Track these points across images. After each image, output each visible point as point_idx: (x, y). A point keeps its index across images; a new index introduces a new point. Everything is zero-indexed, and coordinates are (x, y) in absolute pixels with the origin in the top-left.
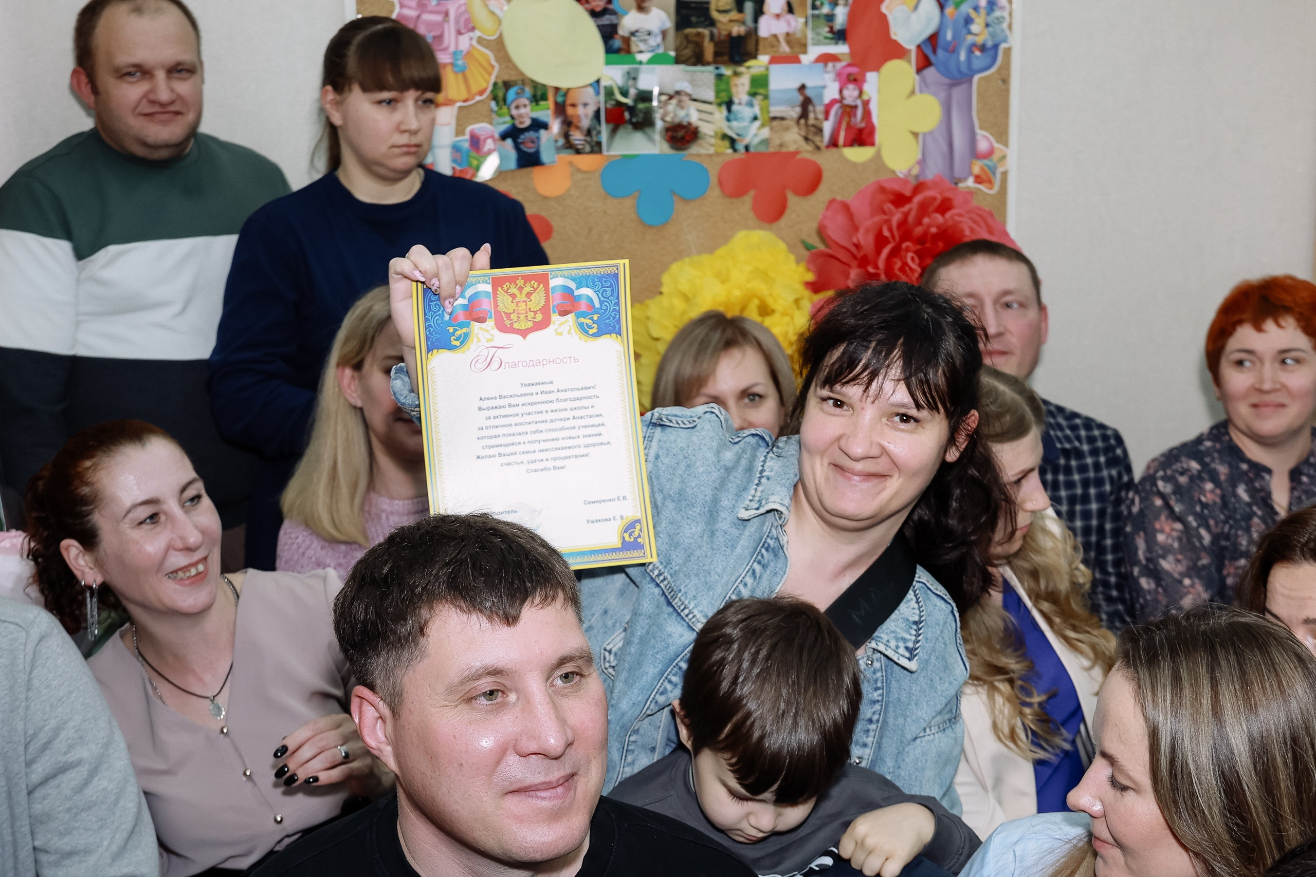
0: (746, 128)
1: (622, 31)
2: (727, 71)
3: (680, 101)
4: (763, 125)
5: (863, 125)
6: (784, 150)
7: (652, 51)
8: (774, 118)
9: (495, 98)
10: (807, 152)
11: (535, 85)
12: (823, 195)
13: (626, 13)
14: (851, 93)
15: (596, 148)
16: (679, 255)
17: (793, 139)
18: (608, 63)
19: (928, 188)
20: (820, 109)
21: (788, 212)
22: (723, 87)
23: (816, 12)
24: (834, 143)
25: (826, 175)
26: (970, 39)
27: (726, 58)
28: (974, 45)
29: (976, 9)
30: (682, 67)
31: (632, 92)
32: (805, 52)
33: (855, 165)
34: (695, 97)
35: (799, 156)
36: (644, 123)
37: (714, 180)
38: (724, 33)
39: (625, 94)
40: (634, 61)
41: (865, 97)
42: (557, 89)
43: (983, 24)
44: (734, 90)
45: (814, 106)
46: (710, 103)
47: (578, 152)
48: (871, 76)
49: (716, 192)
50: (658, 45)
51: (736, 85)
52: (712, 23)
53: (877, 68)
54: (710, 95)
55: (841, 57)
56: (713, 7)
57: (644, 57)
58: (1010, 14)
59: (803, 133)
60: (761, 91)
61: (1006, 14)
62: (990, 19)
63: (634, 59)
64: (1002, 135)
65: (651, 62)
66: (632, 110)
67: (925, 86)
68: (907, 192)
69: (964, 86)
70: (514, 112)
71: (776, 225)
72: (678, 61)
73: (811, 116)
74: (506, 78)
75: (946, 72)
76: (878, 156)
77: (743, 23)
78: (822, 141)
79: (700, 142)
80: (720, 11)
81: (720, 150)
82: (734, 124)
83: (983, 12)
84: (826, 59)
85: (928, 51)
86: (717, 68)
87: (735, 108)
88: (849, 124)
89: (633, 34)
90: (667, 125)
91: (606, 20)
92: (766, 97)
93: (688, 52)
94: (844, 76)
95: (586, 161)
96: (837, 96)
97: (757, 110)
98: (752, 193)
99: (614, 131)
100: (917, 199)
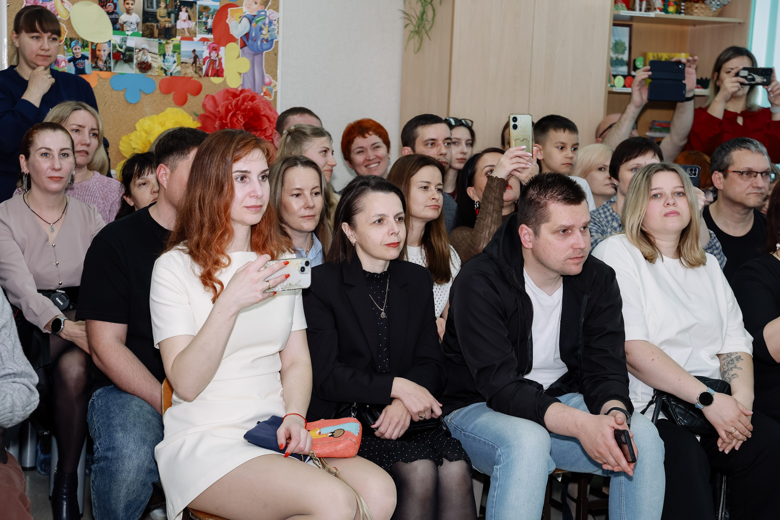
0: (171, 66)
1: (120, 21)
2: (163, 42)
3: (144, 53)
4: (178, 65)
5: (219, 68)
6: (186, 76)
7: (133, 30)
8: (183, 63)
9: (66, 45)
10: (197, 77)
11: (83, 41)
12: (202, 95)
13: (122, 14)
14: (214, 54)
15: (109, 69)
16: (143, 116)
17: (190, 71)
18: (114, 34)
19: (246, 92)
20: (201, 60)
21: (188, 102)
22: (162, 48)
23: (200, 20)
24: (207, 75)
25: (203, 87)
26: (262, 36)
27: (163, 36)
28: (263, 39)
29: (264, 24)
30: (145, 38)
31: (124, 47)
32: (196, 37)
33: (215, 84)
34: (150, 51)
35: (192, 79)
36: (129, 60)
37: (158, 86)
38: (163, 26)
39: (121, 47)
40: (125, 34)
41: (220, 57)
42: (92, 43)
43: (267, 31)
44: (166, 50)
45: (199, 59)
46: (156, 54)
47: (101, 70)
48: (222, 48)
49: (158, 91)
50: (135, 28)
51: (167, 48)
52: (158, 21)
53: (225, 45)
54: (156, 51)
55: (210, 40)
56: (158, 14)
57: (129, 33)
58: (278, 27)
59: (194, 69)
60: (177, 51)
61: (276, 27)
62: (270, 29)
63: (125, 33)
64: (275, 76)
65: (132, 35)
66: (124, 54)
67: (244, 54)
68: (238, 93)
69: (260, 55)
70: (74, 51)
71: (183, 106)
72: (143, 36)
73: (198, 63)
74: (71, 36)
75: (252, 49)
76: (225, 81)
77: (171, 22)
78: (202, 74)
79: (151, 70)
80: (161, 17)
81: (161, 74)
82: (166, 64)
83: (267, 26)
84: (204, 40)
85: (245, 40)
86: (159, 40)
87: (166, 57)
88: (213, 69)
89: (125, 23)
90: (138, 62)
91: (114, 16)
92: (179, 54)
93: (147, 32)
94: (211, 48)
95: (104, 74)
96: (208, 55)
97: (175, 59)
98: (173, 93)
99: (116, 63)
100: (242, 96)
